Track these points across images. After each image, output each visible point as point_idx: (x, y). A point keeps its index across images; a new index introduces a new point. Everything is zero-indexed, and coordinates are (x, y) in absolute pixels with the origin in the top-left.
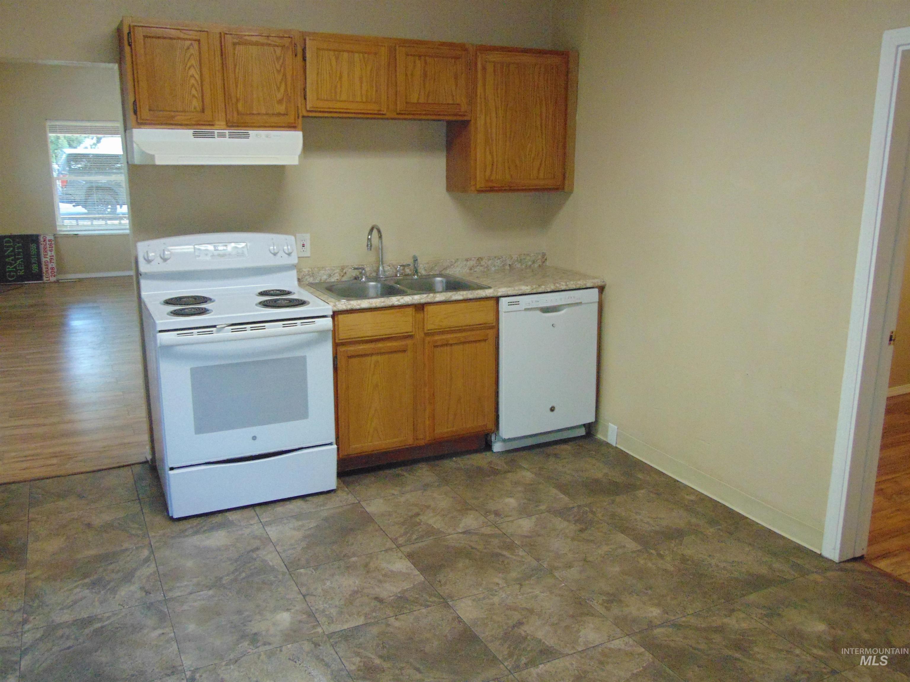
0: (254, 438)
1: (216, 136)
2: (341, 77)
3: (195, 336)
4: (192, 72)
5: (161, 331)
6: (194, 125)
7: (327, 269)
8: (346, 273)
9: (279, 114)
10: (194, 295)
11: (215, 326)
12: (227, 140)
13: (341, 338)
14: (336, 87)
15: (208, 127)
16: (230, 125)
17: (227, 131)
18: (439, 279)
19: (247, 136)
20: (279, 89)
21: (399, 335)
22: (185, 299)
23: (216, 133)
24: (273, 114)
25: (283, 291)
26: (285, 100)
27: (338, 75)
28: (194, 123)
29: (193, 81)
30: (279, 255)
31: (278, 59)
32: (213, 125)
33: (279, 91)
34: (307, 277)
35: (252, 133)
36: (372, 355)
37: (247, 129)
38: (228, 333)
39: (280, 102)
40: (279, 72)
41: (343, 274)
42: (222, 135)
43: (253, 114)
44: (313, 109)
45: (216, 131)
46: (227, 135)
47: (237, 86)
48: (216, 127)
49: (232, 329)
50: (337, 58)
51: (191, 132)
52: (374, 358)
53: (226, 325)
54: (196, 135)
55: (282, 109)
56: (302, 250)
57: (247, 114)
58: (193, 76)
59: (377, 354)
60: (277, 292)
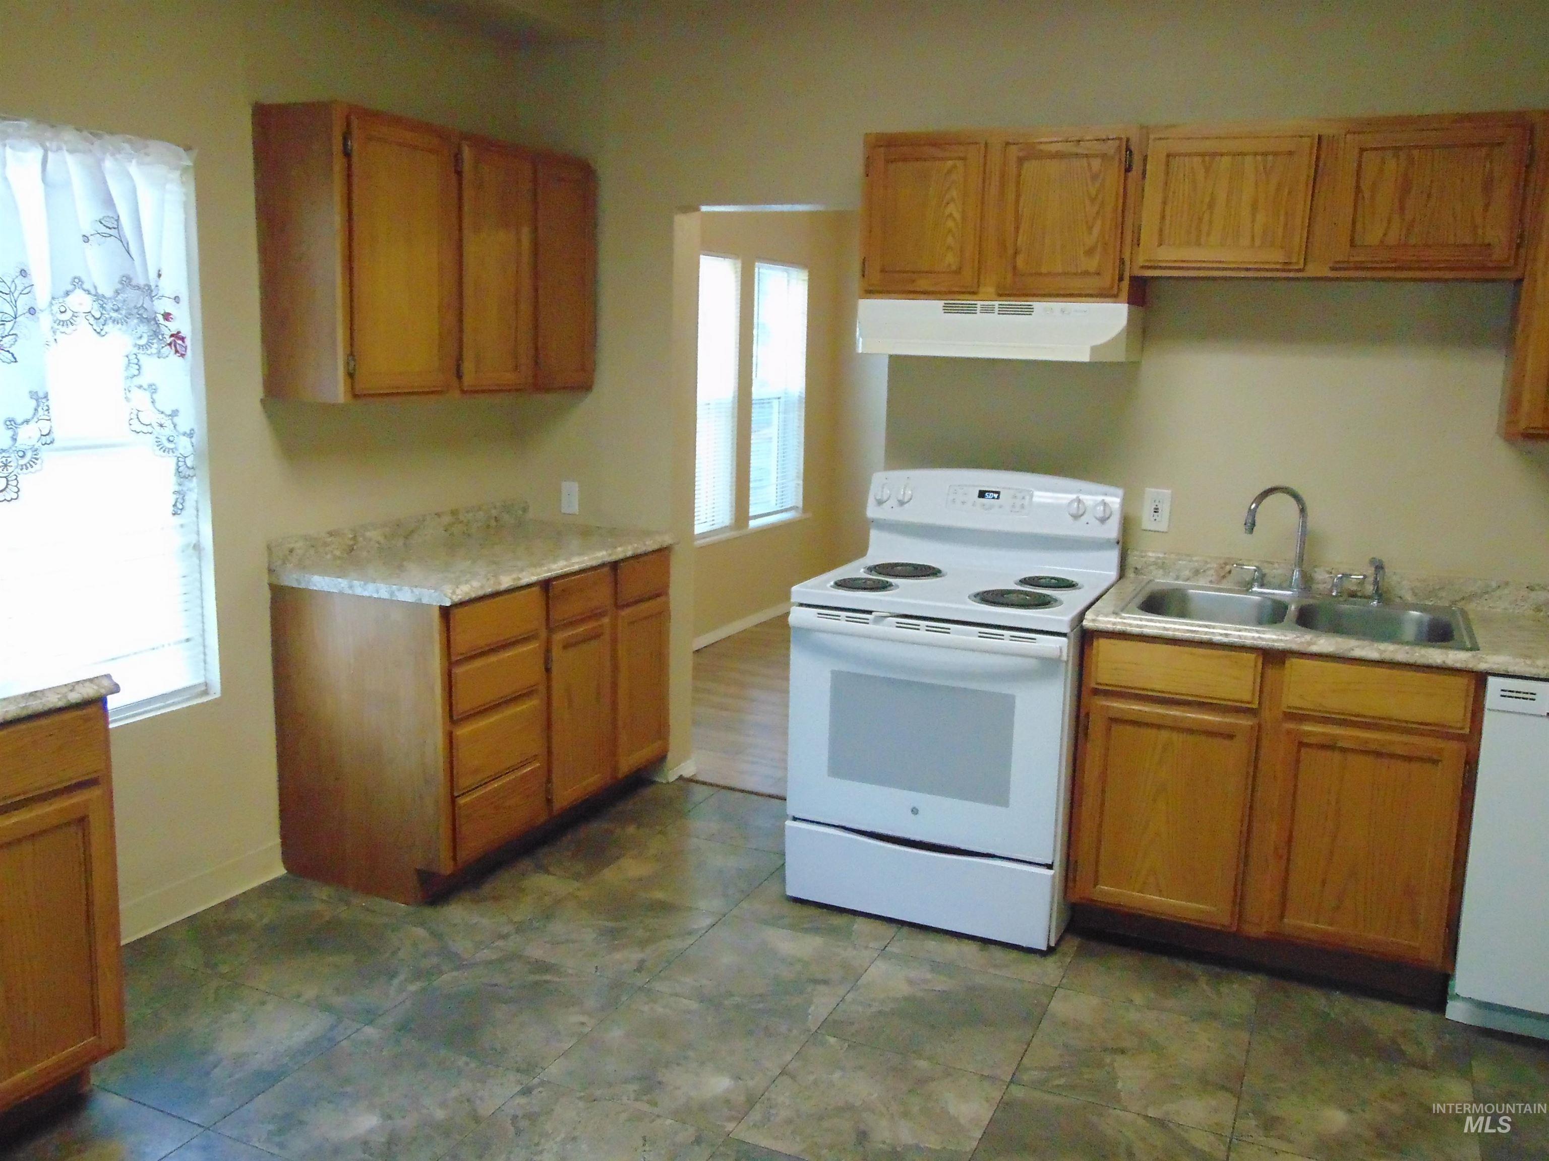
0: (915, 811)
1: (978, 311)
2: (1211, 205)
3: (842, 622)
4: (952, 209)
5: (801, 605)
6: (946, 293)
7: (1195, 559)
8: (1230, 572)
9: (1086, 273)
10: (914, 562)
11: (870, 612)
12: (994, 317)
13: (1099, 681)
14: (1200, 219)
15: (970, 297)
16: (1001, 294)
17: (996, 303)
18: (1415, 613)
19: (1029, 311)
20: (1090, 228)
21: (1225, 703)
22: (899, 568)
23: (978, 306)
24: (1075, 274)
25: (1063, 580)
26: (1099, 249)
27: (1207, 200)
28: (943, 289)
29: (950, 224)
30: (1084, 519)
31: (1094, 177)
32: (974, 293)
33: (1090, 233)
34: (1152, 568)
35: (1039, 306)
36: (1159, 727)
37: (1030, 298)
38: (889, 628)
39: (1090, 252)
40: (1093, 200)
41: (1222, 574)
42: (987, 310)
43: (1040, 274)
44: (1149, 264)
45: (979, 303)
46: (997, 309)
47: (1017, 229)
48: (980, 296)
49: (898, 623)
50: (1207, 170)
51: (940, 304)
52: (1164, 735)
53: (889, 615)
54: (947, 309)
55: (1092, 264)
56: (1153, 519)
57: (1031, 275)
58: (951, 215)
59: (1172, 728)
60: (1053, 581)
